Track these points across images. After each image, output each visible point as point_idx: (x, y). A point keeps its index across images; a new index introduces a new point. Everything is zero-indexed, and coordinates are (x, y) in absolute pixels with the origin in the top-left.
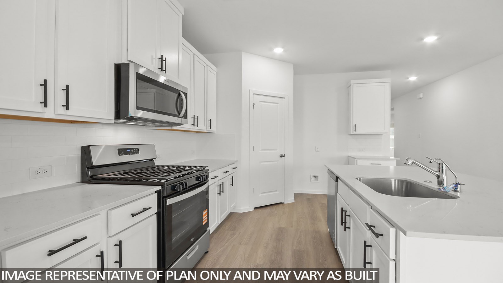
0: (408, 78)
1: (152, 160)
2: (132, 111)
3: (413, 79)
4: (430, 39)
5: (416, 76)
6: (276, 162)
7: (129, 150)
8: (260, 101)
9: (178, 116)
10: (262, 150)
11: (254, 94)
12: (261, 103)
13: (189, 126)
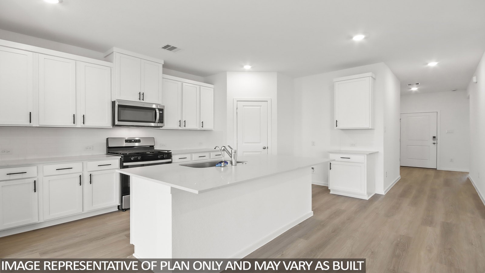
0: (427, 64)
1: (153, 146)
2: (117, 123)
3: (433, 64)
4: (359, 38)
5: (436, 61)
6: (260, 153)
7: (133, 141)
8: (243, 106)
9: (154, 122)
10: (245, 143)
11: (237, 101)
12: (245, 107)
13: (176, 126)
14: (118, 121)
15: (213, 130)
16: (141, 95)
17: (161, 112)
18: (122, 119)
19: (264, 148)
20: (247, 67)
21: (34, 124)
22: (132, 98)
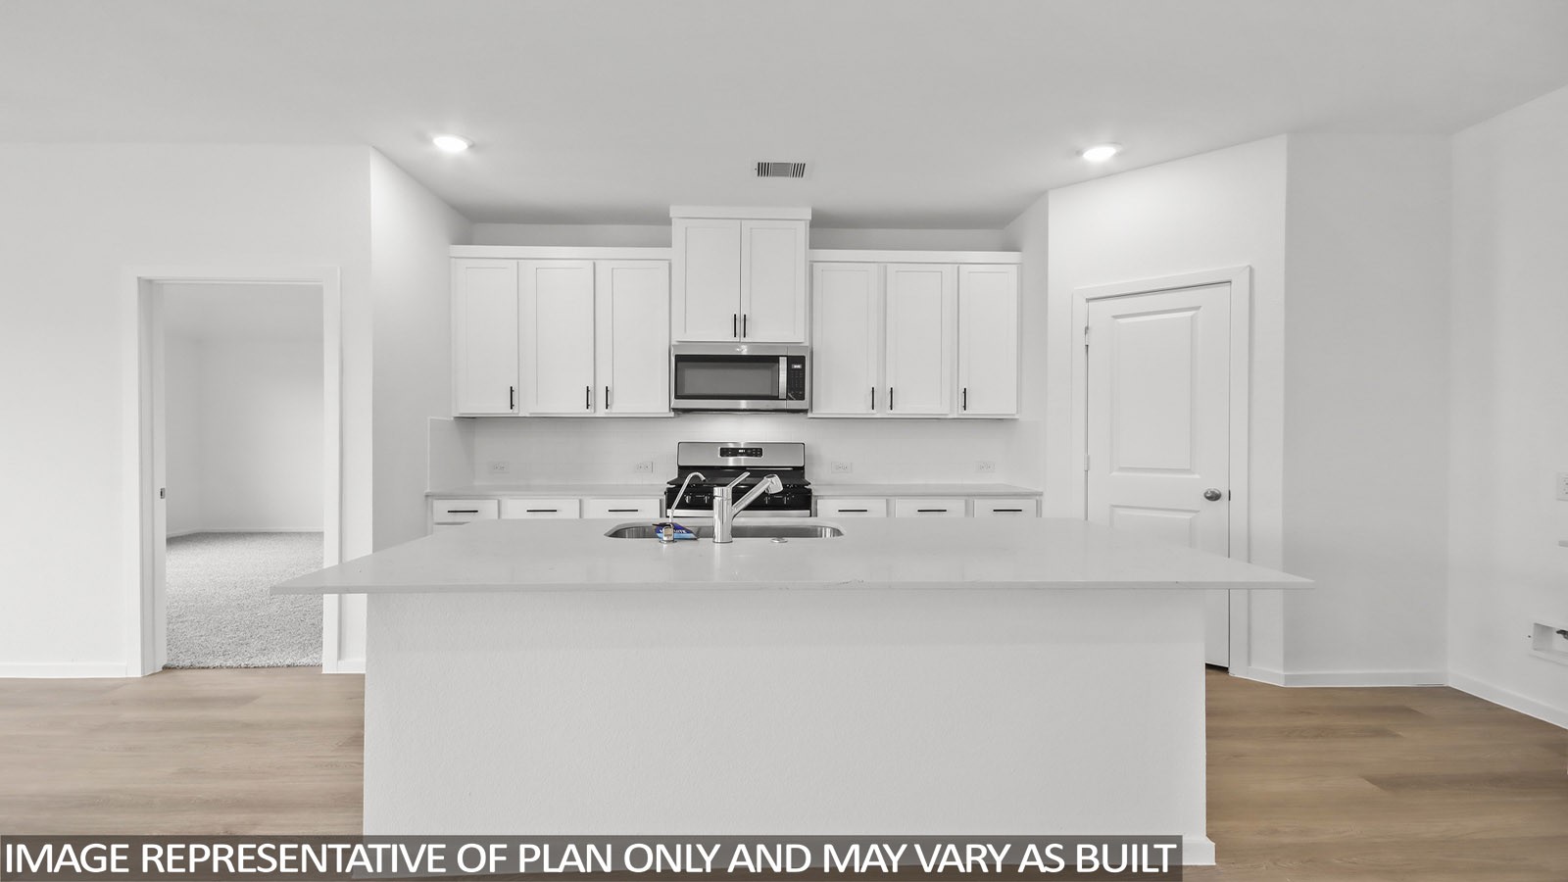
6: (1188, 516)
7: (743, 451)
8: (1116, 317)
9: (776, 398)
10: (1122, 469)
11: (1088, 300)
12: (1120, 320)
13: (862, 409)
14: (677, 397)
15: (1016, 417)
16: (740, 324)
17: (799, 366)
18: (688, 391)
19: (1214, 497)
20: (1099, 154)
21: (524, 409)
22: (712, 333)
